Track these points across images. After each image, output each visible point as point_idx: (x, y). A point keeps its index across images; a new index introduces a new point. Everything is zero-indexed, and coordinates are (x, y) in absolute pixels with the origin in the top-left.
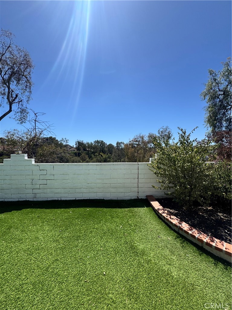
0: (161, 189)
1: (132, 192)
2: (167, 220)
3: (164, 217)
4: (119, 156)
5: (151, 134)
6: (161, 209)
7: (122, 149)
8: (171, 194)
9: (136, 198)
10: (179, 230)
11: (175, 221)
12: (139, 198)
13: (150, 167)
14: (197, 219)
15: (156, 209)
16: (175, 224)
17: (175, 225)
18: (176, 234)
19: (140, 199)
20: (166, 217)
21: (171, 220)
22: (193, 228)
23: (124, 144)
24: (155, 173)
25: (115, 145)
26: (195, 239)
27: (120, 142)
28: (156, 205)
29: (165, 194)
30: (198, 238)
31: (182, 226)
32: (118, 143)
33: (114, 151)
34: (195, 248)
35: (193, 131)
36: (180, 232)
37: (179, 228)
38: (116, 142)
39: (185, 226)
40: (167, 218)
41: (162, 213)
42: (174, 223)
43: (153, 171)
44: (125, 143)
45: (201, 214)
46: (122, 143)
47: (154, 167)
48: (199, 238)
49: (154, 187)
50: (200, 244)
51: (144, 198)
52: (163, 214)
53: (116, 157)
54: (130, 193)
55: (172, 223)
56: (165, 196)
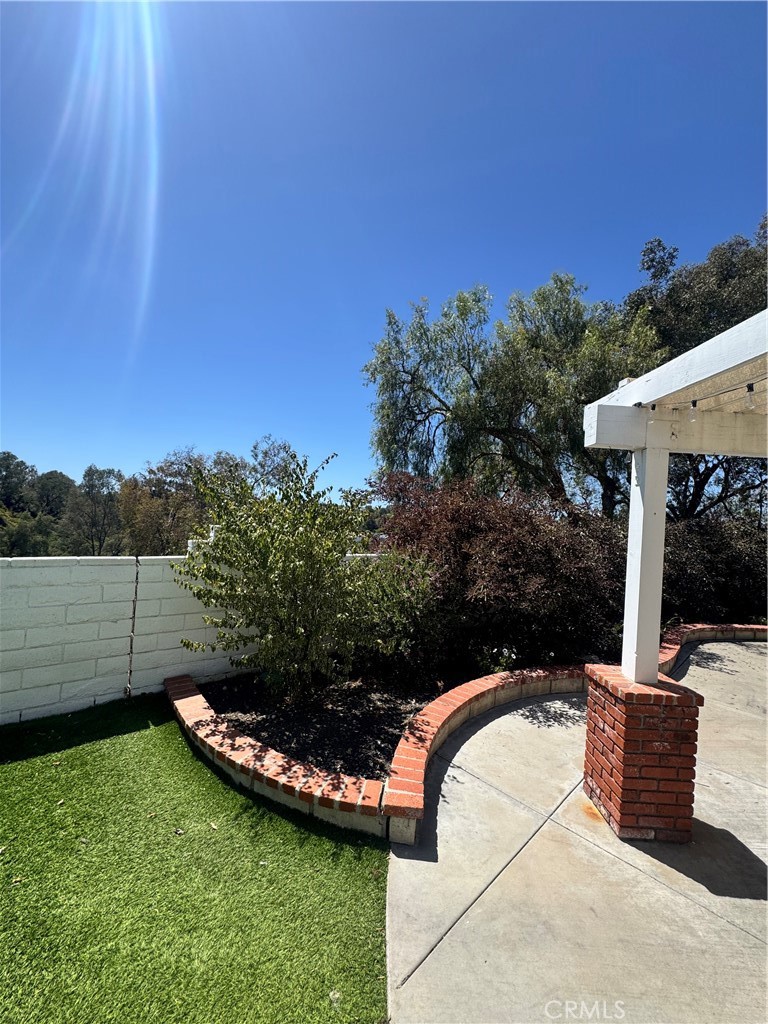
0: (214, 649)
1: (103, 675)
2: (221, 755)
3: (212, 749)
4: (94, 524)
5: (223, 455)
6: (209, 719)
7: (111, 497)
8: (250, 660)
9: (121, 695)
10: (252, 784)
11: (243, 753)
12: (134, 693)
13: (180, 573)
14: (315, 728)
15: (190, 726)
16: (242, 766)
17: (243, 769)
18: (241, 799)
19: (137, 697)
20: (217, 748)
21: (232, 753)
22: (293, 763)
23: (119, 477)
24: (199, 595)
25: (79, 480)
26: (294, 796)
27: (101, 467)
28: (193, 709)
29: (232, 664)
30: (301, 792)
31: (262, 766)
32: (90, 473)
33: (69, 502)
34: (289, 827)
35: (325, 465)
36: (258, 788)
37: (251, 774)
38: (85, 467)
39: (272, 763)
40: (221, 750)
41: (207, 736)
42: (239, 761)
43: (191, 589)
44: (127, 475)
45: (330, 706)
46: (110, 472)
47: (194, 575)
48: (303, 790)
49: (187, 645)
50: (304, 808)
51: (155, 689)
52: (210, 741)
53: (79, 526)
54: (91, 682)
55: (232, 763)
56: (234, 671)
